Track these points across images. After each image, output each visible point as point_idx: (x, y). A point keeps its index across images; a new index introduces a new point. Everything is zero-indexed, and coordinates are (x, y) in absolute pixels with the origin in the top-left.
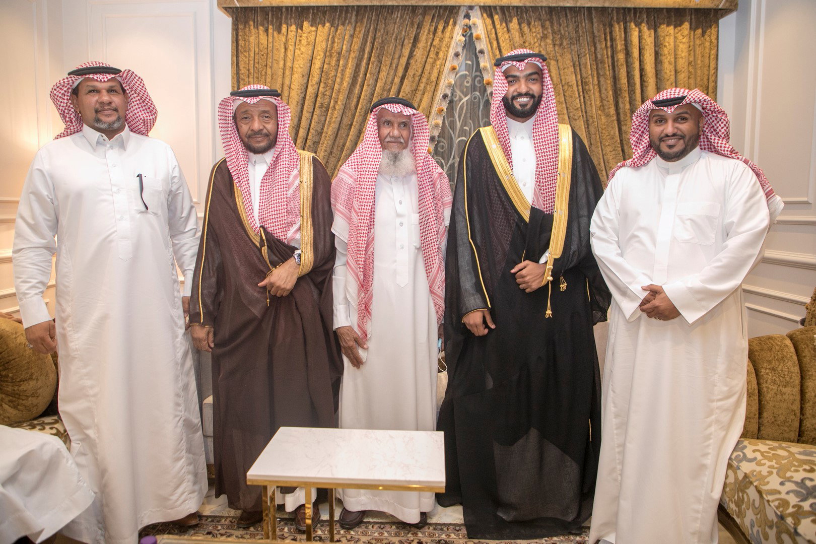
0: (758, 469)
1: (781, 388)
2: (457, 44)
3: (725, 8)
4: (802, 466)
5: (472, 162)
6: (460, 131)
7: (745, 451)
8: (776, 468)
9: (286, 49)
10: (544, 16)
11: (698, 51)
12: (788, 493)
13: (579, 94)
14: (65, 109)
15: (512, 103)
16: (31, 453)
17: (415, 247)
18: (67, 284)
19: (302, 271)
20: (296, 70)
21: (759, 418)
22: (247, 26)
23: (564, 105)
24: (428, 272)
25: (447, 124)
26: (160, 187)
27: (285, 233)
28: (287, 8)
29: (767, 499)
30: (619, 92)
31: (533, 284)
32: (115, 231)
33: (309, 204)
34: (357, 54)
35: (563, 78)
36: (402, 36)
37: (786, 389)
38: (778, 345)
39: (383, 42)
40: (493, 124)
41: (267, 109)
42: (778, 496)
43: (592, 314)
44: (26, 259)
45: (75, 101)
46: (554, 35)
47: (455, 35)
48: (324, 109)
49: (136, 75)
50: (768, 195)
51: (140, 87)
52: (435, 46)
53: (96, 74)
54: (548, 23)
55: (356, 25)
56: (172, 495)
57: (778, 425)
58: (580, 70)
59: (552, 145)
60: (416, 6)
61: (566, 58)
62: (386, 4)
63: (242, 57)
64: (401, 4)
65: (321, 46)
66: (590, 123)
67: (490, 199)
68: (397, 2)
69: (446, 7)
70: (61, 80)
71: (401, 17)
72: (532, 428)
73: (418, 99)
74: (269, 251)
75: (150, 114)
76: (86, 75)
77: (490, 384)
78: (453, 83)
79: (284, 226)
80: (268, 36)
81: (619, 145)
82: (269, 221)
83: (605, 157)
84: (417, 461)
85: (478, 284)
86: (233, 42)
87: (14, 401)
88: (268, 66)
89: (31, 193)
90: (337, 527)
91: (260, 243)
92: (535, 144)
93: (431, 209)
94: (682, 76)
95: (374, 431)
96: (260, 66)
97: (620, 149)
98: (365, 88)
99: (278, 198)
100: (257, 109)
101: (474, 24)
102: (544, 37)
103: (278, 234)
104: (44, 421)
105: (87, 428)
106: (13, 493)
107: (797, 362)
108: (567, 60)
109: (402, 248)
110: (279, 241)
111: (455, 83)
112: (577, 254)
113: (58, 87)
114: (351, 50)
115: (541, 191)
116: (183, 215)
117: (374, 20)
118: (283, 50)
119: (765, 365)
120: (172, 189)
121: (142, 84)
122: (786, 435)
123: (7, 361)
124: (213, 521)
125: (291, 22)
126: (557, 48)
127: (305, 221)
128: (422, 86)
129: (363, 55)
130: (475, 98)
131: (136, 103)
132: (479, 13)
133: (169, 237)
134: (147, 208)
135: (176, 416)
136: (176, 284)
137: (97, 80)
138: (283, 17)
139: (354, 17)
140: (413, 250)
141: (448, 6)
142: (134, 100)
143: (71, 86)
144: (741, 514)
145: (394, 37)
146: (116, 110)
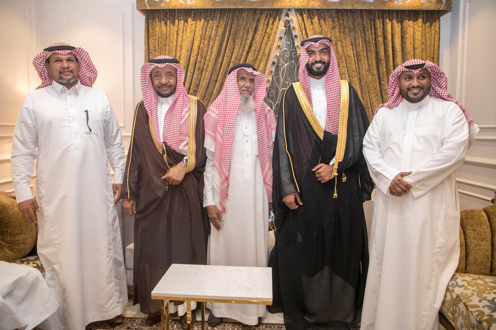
0: (465, 292)
1: (479, 242)
2: (281, 32)
3: (443, 10)
4: (493, 291)
5: (288, 104)
6: (282, 84)
7: (457, 281)
8: (476, 291)
9: (177, 35)
10: (334, 15)
11: (428, 36)
12: (484, 307)
13: (355, 62)
14: (42, 71)
15: (312, 67)
16: (20, 278)
17: (255, 155)
18: (43, 176)
19: (188, 169)
20: (183, 47)
21: (466, 260)
22: (154, 21)
23: (346, 69)
24: (263, 170)
25: (275, 80)
26: (99, 118)
27: (178, 146)
28: (178, 10)
29: (471, 310)
30: (379, 61)
31: (326, 178)
32: (72, 145)
33: (194, 129)
34: (220, 37)
35: (345, 52)
36: (248, 27)
37: (482, 242)
38: (477, 215)
39: (236, 30)
40: (301, 81)
41: (170, 70)
42: (477, 309)
43: (362, 196)
44: (19, 162)
45: (48, 66)
46: (340, 27)
47: (280, 26)
48: (200, 70)
49: (84, 51)
50: (470, 123)
51: (87, 58)
52: (267, 33)
53: (60, 50)
54: (336, 19)
55: (220, 21)
56: (106, 304)
57: (478, 265)
58: (356, 47)
59: (337, 93)
60: (256, 9)
61: (347, 40)
62: (238, 8)
63: (151, 39)
64: (247, 8)
65: (199, 33)
66: (362, 79)
67: (299, 126)
68: (245, 7)
69: (274, 10)
70: (39, 54)
71: (247, 15)
72: (326, 266)
73: (257, 65)
74: (168, 157)
75: (93, 73)
76: (54, 51)
77: (300, 238)
78: (279, 55)
79: (177, 142)
80: (167, 26)
81: (380, 93)
82: (169, 139)
83: (371, 100)
84: (255, 285)
85: (292, 177)
86: (145, 30)
87: (11, 247)
88: (167, 45)
89: (22, 122)
90: (206, 326)
91: (162, 152)
92: (326, 92)
93: (265, 132)
94: (418, 51)
95: (229, 267)
96: (162, 45)
97: (380, 95)
98: (225, 58)
99: (174, 125)
100: (164, 71)
101: (291, 20)
102: (334, 28)
103: (174, 147)
104: (29, 259)
105: (54, 264)
106: (10, 303)
107: (489, 226)
108: (348, 41)
109: (248, 156)
110: (174, 151)
111: (280, 55)
112: (352, 159)
113: (37, 58)
114: (216, 35)
115: (330, 121)
116: (113, 135)
117: (231, 18)
118: (176, 35)
119: (469, 228)
120: (106, 119)
121: (88, 56)
122: (482, 271)
123: (7, 222)
124: (131, 321)
125: (181, 19)
126: (341, 34)
127: (191, 139)
128: (260, 57)
129: (224, 38)
130: (292, 64)
131: (84, 67)
132: (294, 13)
133: (105, 148)
134: (91, 131)
135: (109, 256)
136: (109, 176)
137: (60, 54)
138: (176, 16)
139: (219, 15)
140: (254, 157)
141: (275, 9)
142: (83, 65)
143: (45, 57)
144: (454, 319)
145: (243, 28)
146: (72, 72)
